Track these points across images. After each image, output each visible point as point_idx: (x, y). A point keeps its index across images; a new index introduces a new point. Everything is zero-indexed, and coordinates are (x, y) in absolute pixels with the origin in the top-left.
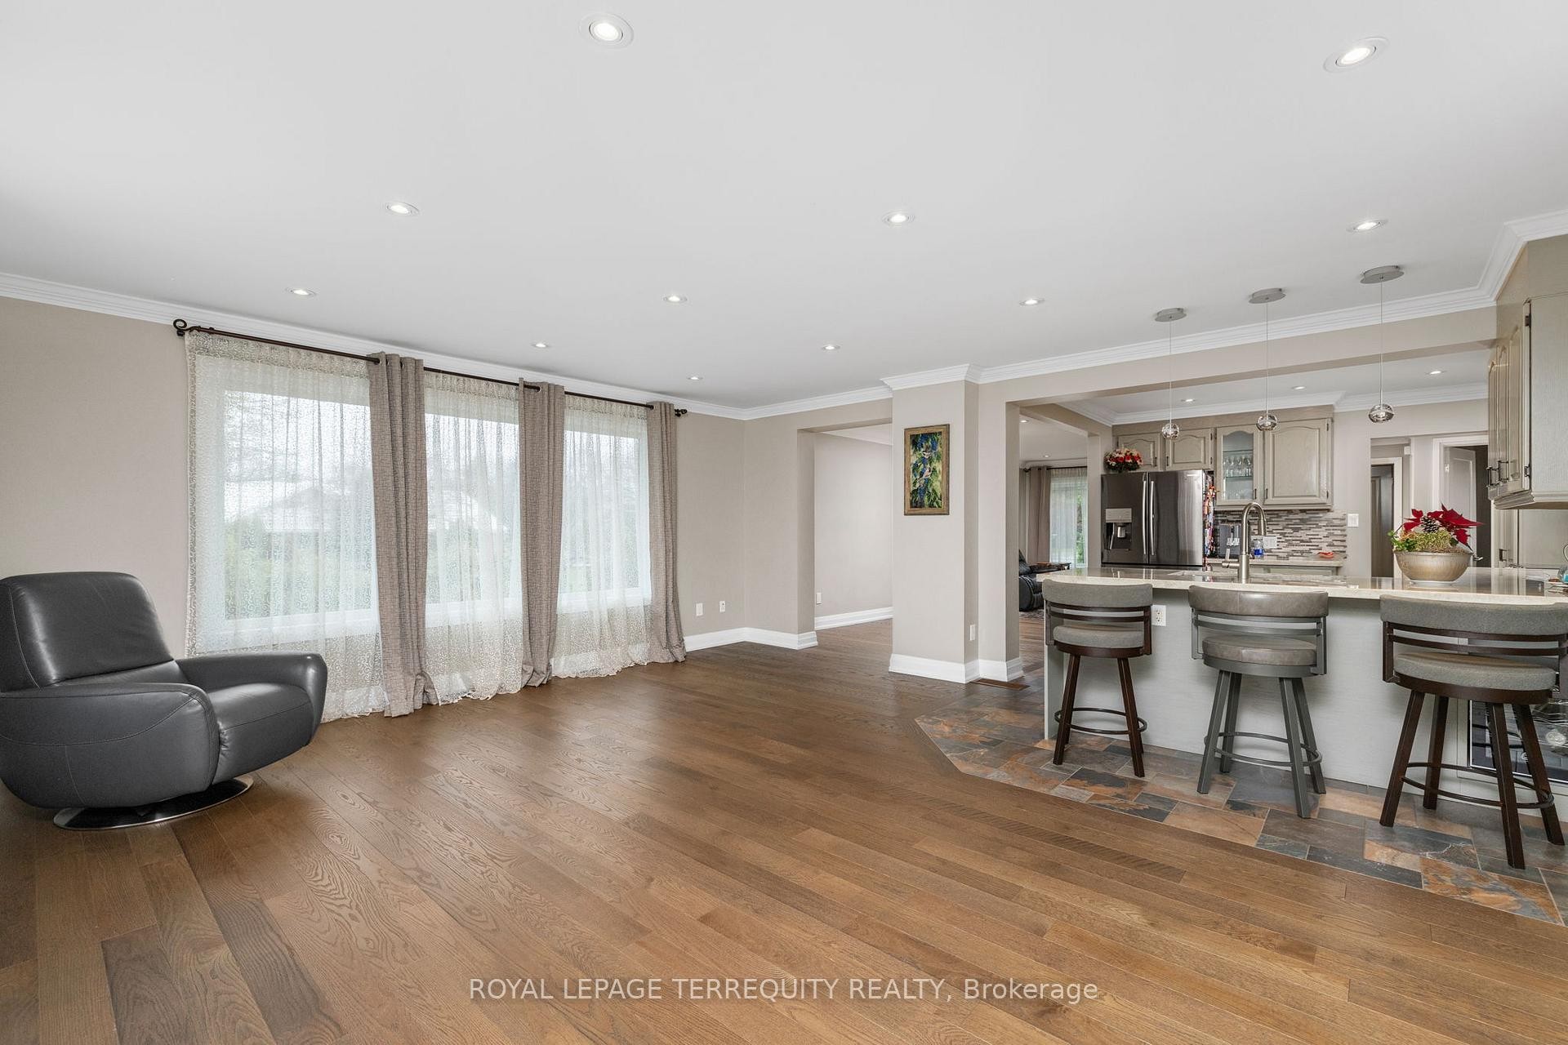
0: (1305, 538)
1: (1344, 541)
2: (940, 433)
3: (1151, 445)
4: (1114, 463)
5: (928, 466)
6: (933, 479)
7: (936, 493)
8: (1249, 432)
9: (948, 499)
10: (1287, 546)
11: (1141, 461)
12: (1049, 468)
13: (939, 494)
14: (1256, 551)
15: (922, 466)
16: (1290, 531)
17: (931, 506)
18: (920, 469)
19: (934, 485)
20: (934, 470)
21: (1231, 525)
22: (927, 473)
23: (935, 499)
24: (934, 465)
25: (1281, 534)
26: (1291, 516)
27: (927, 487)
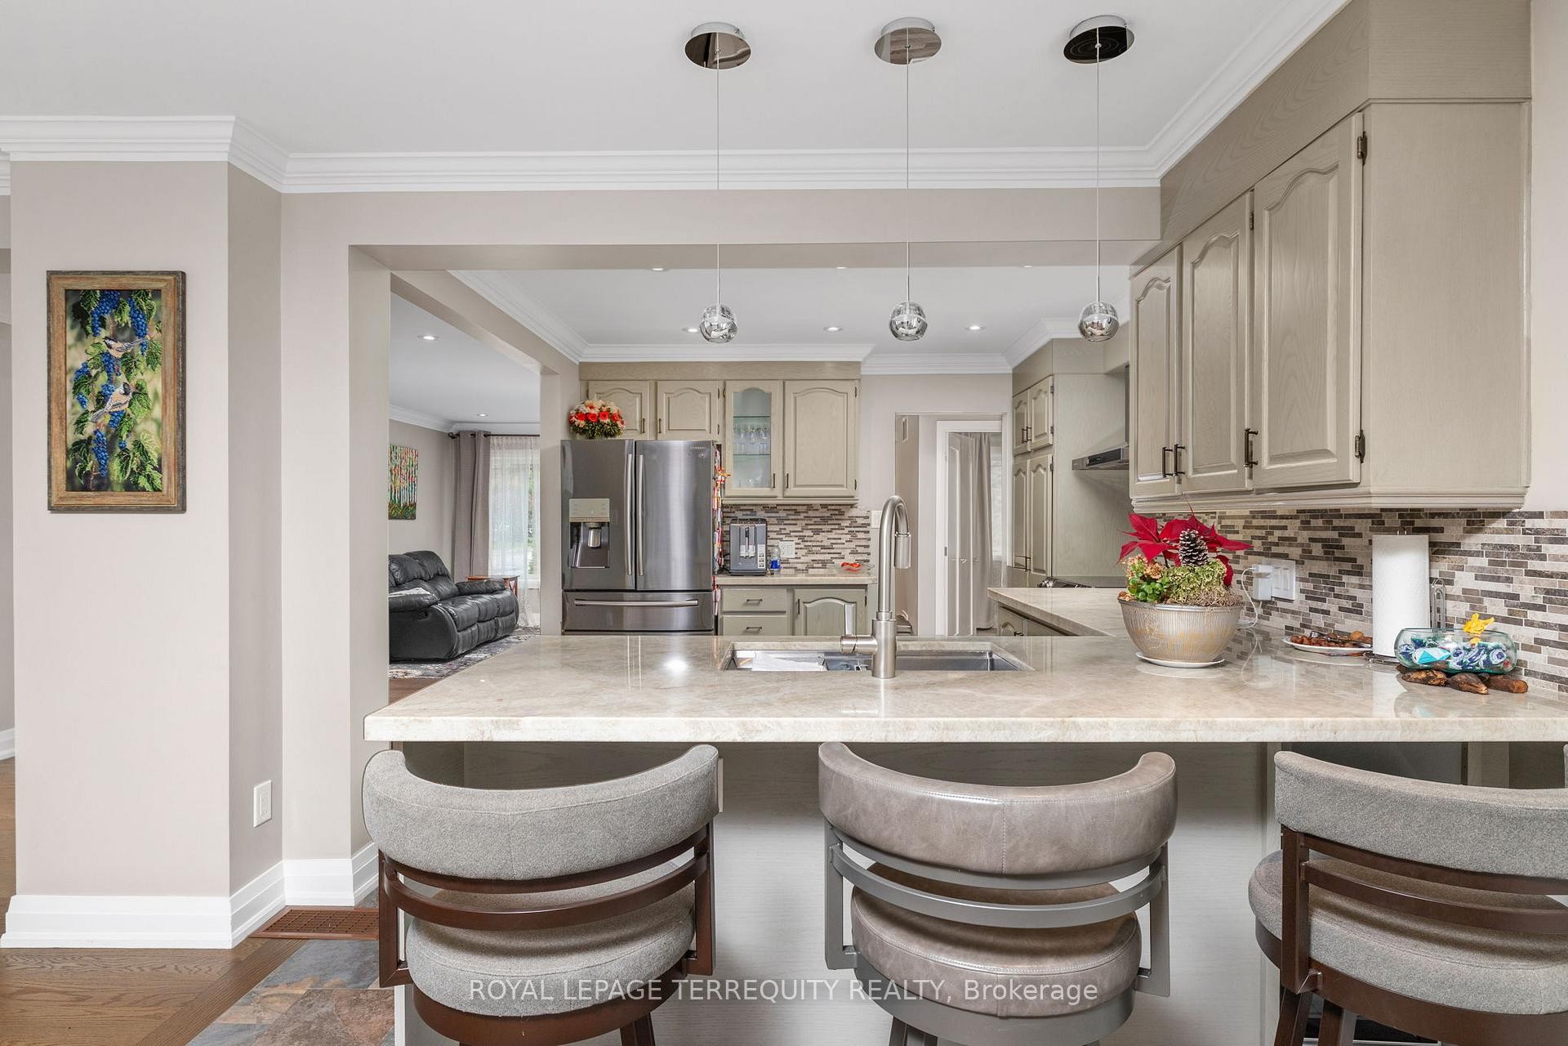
0: (827, 543)
1: (868, 546)
2: (157, 293)
3: (638, 400)
4: (582, 423)
5: (122, 378)
6: (138, 413)
7: (144, 453)
8: (766, 390)
9: (181, 469)
10: (806, 555)
11: (622, 423)
12: (487, 435)
13: (154, 456)
14: (773, 562)
15: (103, 378)
16: (810, 533)
17: (131, 486)
18: (98, 386)
19: (139, 429)
20: (139, 391)
21: (744, 526)
22: (117, 396)
23: (142, 467)
24: (137, 377)
25: (800, 537)
26: (811, 513)
27: (116, 436)
